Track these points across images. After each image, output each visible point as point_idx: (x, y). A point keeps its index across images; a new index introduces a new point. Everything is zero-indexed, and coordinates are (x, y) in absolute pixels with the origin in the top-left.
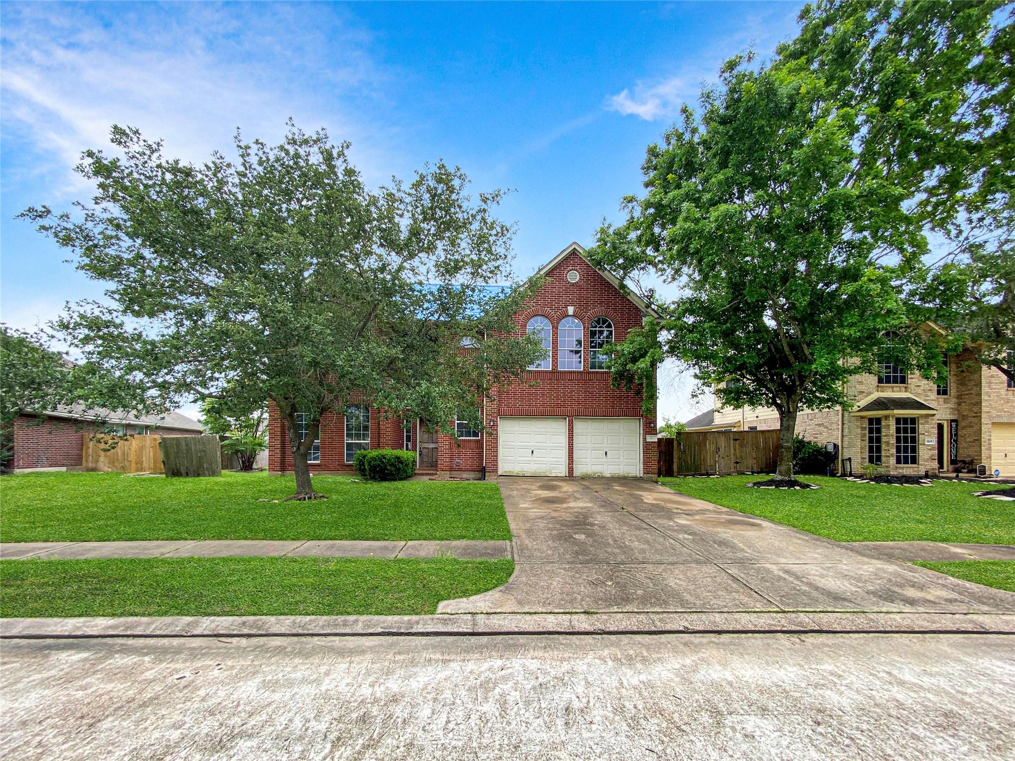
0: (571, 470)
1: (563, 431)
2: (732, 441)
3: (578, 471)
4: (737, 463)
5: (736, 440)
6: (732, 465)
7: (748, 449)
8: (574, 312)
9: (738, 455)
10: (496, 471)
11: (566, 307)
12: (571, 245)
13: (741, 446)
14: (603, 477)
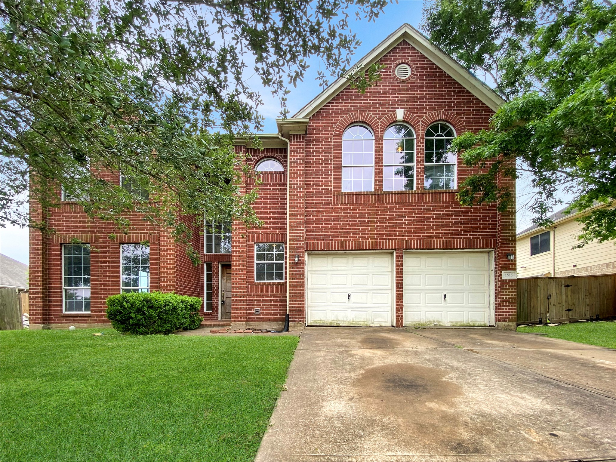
0: (400, 317)
1: (390, 269)
2: (563, 288)
3: (409, 319)
4: (569, 310)
5: (568, 286)
6: (564, 313)
7: (582, 295)
8: (405, 115)
9: (570, 303)
10: (302, 319)
11: (394, 110)
12: (400, 28)
13: (573, 292)
14: (442, 327)
